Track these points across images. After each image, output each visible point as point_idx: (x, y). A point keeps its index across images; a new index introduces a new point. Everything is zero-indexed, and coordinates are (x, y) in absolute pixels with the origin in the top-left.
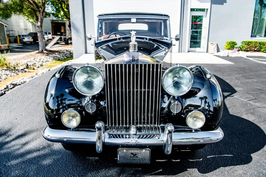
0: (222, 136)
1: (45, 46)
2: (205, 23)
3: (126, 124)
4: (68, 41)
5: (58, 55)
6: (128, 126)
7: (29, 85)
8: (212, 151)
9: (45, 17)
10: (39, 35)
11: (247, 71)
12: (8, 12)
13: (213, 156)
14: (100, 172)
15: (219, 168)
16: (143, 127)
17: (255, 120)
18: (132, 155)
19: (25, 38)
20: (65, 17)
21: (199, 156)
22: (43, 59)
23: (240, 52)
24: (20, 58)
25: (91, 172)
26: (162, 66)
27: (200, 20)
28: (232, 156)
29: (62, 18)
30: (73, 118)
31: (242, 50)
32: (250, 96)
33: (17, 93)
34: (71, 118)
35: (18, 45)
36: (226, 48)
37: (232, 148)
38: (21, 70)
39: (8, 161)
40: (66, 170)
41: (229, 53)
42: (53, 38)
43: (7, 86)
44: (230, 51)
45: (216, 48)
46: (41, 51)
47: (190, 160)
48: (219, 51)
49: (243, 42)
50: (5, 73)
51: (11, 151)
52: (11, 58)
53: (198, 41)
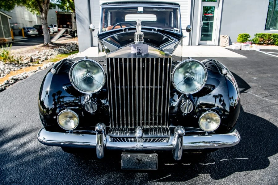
0: (239, 139)
1: (50, 39)
2: (217, 14)
3: (131, 125)
4: (74, 34)
5: (63, 49)
6: (133, 127)
7: (31, 80)
8: (226, 153)
9: (50, 8)
10: (43, 27)
11: (261, 65)
12: (10, 3)
13: (226, 159)
14: (102, 177)
15: (233, 173)
16: (150, 128)
17: (272, 119)
18: (138, 161)
19: (30, 31)
20: (70, 8)
21: (212, 160)
22: (47, 52)
23: (253, 45)
24: (24, 52)
25: (93, 178)
26: (171, 60)
27: (211, 11)
28: (248, 159)
29: (67, 10)
30: (70, 119)
31: (255, 43)
32: (264, 92)
33: (18, 89)
34: (68, 119)
35: (23, 38)
36: (239, 41)
37: (247, 150)
38: (25, 64)
39: (4, 164)
40: (66, 175)
41: (241, 46)
42: (59, 31)
43: (8, 81)
44: (243, 44)
45: (228, 41)
46: (46, 44)
47: (202, 164)
48: (231, 44)
49: (256, 34)
50: (8, 67)
51: (8, 153)
52: (15, 52)
53: (209, 33)
